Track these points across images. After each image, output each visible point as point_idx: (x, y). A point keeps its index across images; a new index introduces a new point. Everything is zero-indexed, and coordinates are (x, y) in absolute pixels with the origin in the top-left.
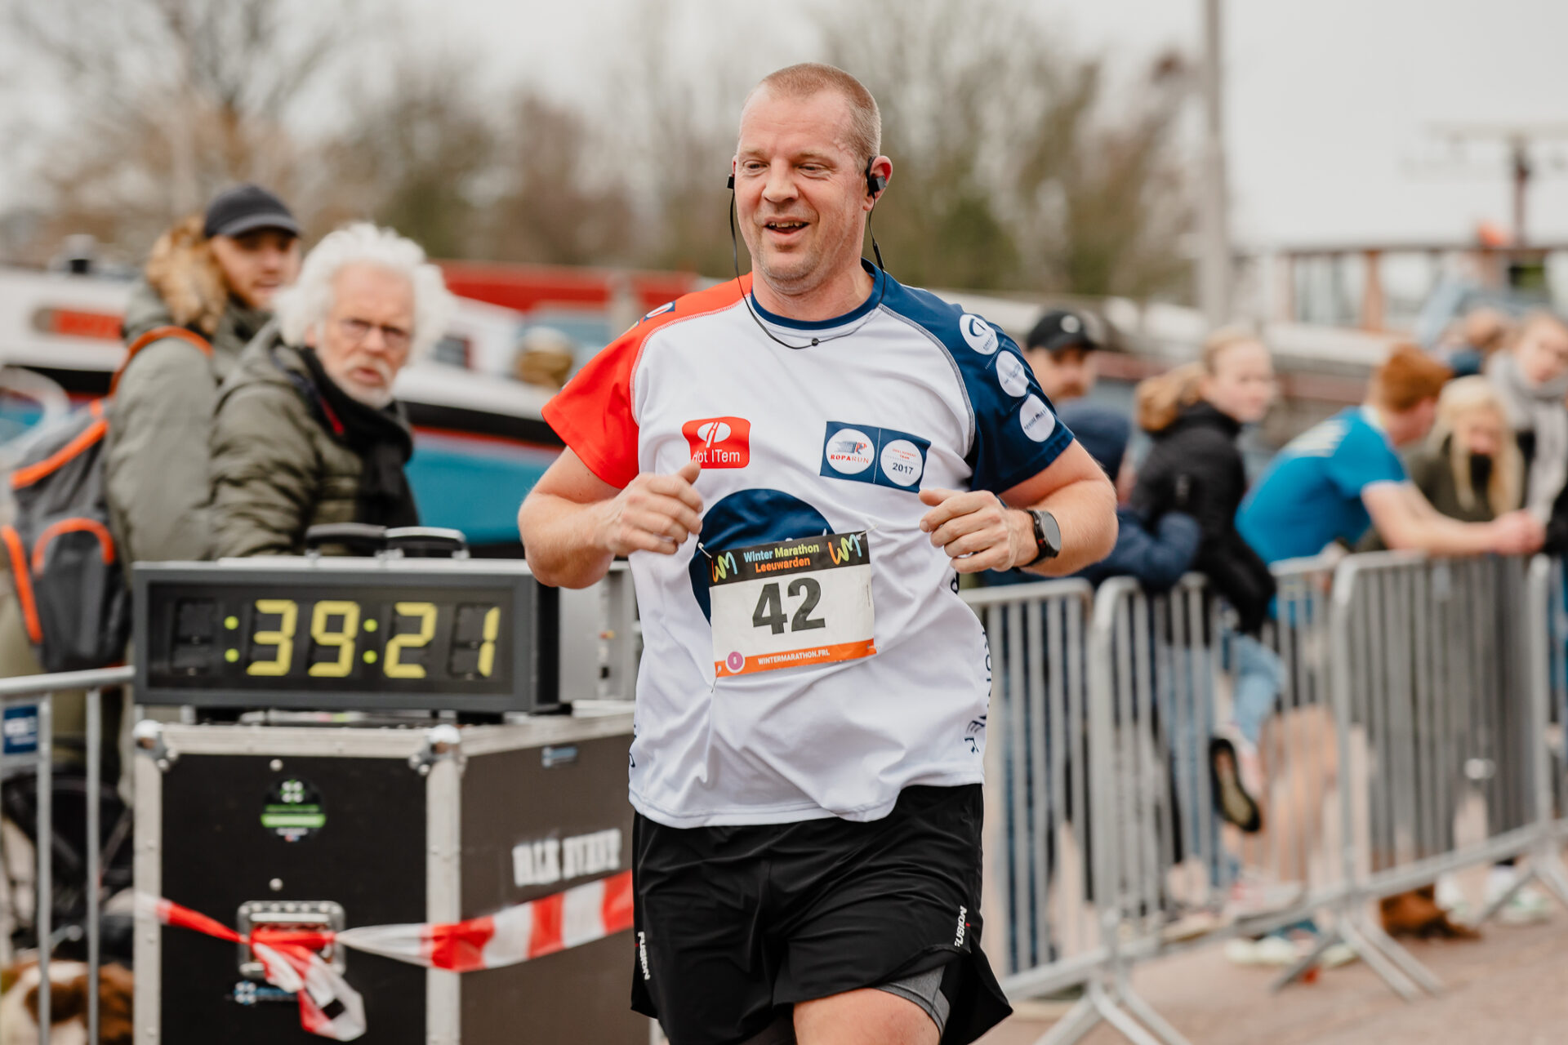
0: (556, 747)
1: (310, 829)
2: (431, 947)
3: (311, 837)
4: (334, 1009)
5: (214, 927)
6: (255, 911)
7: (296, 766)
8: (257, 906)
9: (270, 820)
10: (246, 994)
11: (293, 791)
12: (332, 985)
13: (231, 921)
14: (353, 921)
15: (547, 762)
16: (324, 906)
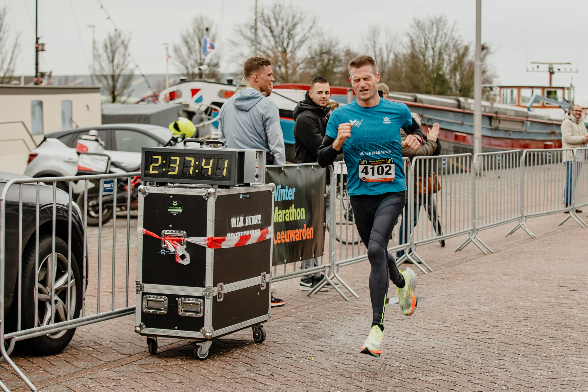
0: (243, 194)
1: (179, 212)
2: (207, 242)
3: (179, 214)
4: (183, 257)
5: (156, 236)
6: (165, 232)
7: (176, 197)
8: (166, 231)
9: (169, 210)
10: (163, 252)
11: (175, 203)
12: (183, 251)
13: (160, 235)
14: (188, 236)
15: (241, 198)
16: (182, 232)
